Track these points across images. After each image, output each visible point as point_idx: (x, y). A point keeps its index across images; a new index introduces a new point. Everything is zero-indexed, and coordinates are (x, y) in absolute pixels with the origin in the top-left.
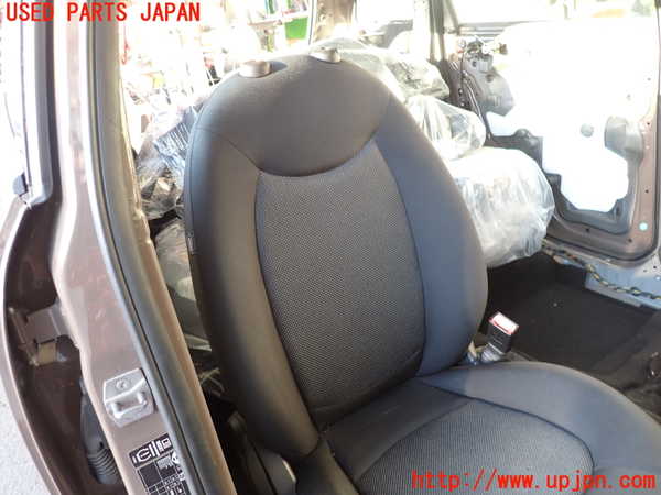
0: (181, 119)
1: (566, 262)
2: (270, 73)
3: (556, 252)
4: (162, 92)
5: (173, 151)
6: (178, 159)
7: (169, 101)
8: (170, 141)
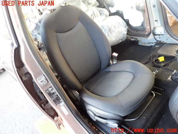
0: (36, 25)
1: (133, 40)
2: (54, 11)
3: (131, 38)
4: (27, 19)
5: (36, 34)
6: (38, 35)
7: (30, 21)
8: (35, 31)
